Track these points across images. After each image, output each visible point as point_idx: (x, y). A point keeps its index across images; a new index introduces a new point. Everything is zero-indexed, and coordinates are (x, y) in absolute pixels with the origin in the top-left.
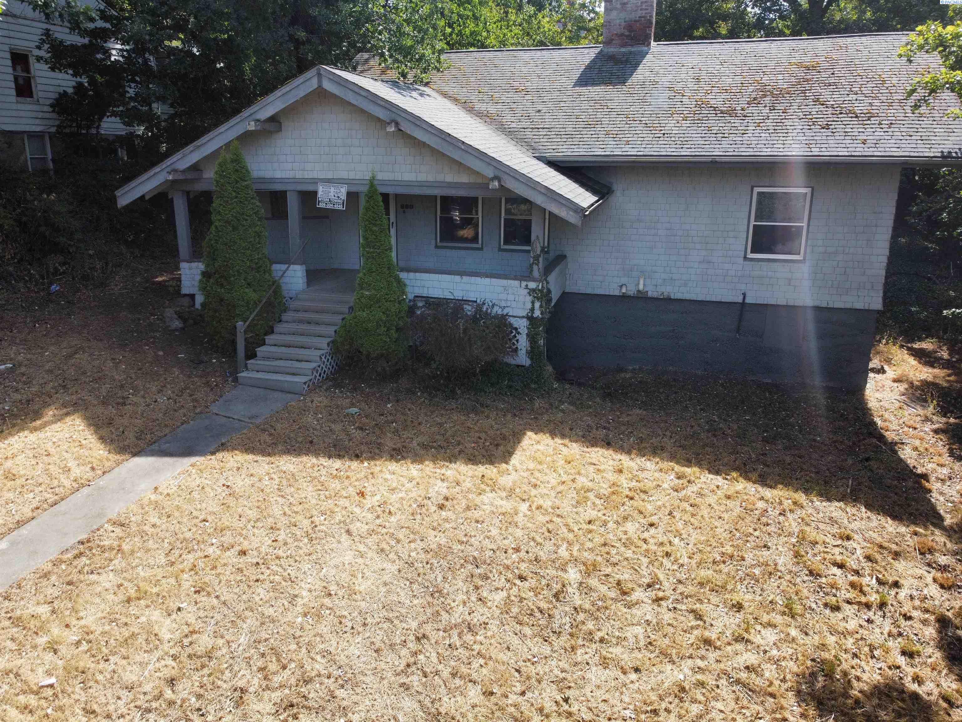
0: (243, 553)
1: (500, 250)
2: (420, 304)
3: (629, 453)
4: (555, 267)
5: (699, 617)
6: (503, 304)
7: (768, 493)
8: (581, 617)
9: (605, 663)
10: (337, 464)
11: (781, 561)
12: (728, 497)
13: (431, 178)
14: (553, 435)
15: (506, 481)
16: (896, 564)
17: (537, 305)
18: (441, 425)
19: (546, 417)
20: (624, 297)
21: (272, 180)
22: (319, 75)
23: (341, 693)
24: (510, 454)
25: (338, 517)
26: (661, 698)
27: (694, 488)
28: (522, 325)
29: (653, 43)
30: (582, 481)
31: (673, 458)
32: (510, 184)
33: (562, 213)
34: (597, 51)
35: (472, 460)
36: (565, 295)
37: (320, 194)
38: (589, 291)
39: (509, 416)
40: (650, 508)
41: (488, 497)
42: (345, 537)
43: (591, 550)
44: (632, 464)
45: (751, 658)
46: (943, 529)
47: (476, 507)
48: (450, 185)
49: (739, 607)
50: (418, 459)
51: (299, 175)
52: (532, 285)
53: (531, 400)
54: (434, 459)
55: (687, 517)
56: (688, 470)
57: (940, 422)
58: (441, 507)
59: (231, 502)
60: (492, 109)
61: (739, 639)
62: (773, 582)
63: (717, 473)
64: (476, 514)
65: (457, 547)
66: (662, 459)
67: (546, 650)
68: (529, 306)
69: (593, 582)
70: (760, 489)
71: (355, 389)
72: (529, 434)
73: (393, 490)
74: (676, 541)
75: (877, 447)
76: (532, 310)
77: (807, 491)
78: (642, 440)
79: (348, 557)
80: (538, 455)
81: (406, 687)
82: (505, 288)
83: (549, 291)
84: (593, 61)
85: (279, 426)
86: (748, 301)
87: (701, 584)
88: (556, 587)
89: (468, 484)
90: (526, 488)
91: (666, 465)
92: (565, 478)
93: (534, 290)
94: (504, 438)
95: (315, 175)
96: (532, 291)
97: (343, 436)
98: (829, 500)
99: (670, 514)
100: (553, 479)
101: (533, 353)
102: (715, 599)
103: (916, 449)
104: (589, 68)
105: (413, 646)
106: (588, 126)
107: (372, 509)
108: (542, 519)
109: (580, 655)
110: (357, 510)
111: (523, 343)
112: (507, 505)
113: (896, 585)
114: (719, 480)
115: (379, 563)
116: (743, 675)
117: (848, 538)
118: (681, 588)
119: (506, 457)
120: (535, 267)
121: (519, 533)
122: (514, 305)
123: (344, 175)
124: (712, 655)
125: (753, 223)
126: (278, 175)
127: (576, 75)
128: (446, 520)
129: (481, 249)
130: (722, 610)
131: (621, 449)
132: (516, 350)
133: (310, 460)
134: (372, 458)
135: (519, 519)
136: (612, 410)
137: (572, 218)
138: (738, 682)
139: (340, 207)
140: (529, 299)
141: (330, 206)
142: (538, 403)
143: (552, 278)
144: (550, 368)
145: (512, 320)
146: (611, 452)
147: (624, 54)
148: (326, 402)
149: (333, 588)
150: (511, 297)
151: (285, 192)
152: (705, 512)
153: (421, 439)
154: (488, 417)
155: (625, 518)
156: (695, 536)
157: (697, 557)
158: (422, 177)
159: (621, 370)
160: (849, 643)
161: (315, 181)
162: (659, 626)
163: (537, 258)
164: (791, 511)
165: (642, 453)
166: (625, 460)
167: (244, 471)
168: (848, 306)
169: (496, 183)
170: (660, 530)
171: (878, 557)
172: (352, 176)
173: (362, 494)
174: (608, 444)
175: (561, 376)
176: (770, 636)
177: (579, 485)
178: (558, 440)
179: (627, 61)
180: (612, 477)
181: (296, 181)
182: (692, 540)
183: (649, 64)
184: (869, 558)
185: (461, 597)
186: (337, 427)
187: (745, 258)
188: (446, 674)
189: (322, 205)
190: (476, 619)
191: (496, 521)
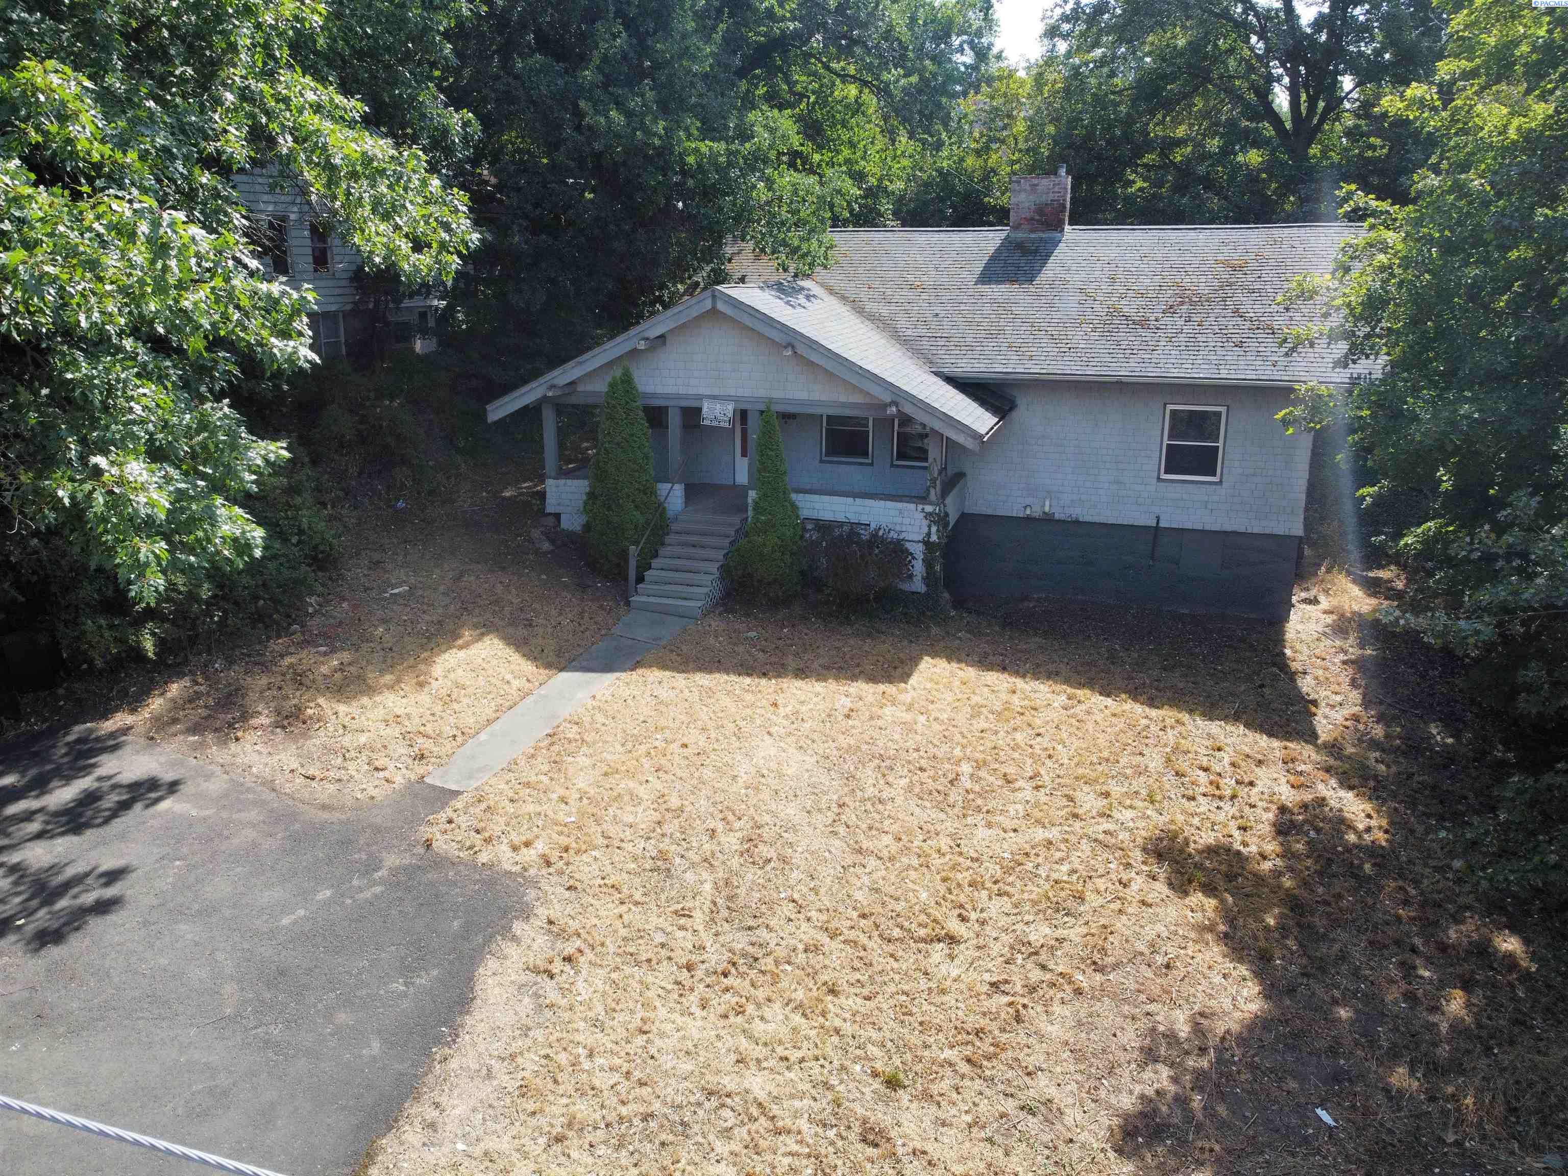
0: (685, 746)
1: (892, 466)
2: (809, 527)
3: (1024, 676)
4: (954, 486)
5: (1071, 799)
6: (898, 528)
7: (1154, 713)
8: (971, 796)
9: (989, 825)
10: (748, 680)
11: (1152, 765)
12: (1114, 715)
13: (823, 398)
14: (949, 659)
15: (907, 698)
16: (1257, 770)
17: (934, 529)
18: (838, 649)
19: (942, 644)
20: (1029, 519)
21: (654, 395)
22: (714, 297)
23: (785, 835)
24: (909, 675)
25: (758, 722)
26: (1033, 847)
27: (1083, 707)
28: (918, 550)
29: (1067, 228)
30: (976, 699)
31: (1067, 681)
32: (908, 409)
33: (960, 439)
34: (1003, 235)
35: (873, 679)
36: (964, 517)
37: (705, 410)
38: (990, 512)
39: (905, 643)
40: (1038, 722)
41: (888, 711)
42: (766, 737)
43: (983, 752)
44: (1027, 687)
45: (1110, 826)
46: (1316, 745)
47: (879, 717)
48: (843, 405)
49: (1107, 795)
50: (821, 678)
51: (682, 391)
52: (929, 509)
53: (928, 628)
54: (837, 678)
55: (1074, 730)
56: (1078, 692)
57: (1354, 652)
58: (848, 717)
59: (662, 708)
60: (885, 311)
61: (1102, 815)
62: (1142, 779)
63: (1108, 696)
64: (880, 723)
65: (864, 747)
66: (1056, 682)
67: (942, 816)
68: (926, 530)
69: (983, 773)
70: (1147, 709)
71: (747, 615)
72: (926, 658)
73: (802, 703)
74: (1060, 747)
75: (1276, 675)
76: (929, 534)
77: (1191, 712)
78: (1038, 666)
79: (773, 751)
80: (935, 677)
81: (835, 833)
82: (901, 511)
83: (947, 515)
84: (998, 250)
85: (684, 647)
86: (1162, 525)
87: (1077, 778)
88: (951, 776)
89: (870, 699)
90: (924, 703)
91: (1059, 688)
92: (960, 696)
93: (930, 514)
94: (902, 662)
95: (701, 391)
96: (928, 515)
97: (747, 657)
98: (1211, 719)
99: (1057, 727)
100: (949, 697)
101: (929, 579)
102: (1086, 788)
103: (1316, 678)
104: (993, 259)
105: (836, 810)
106: (990, 336)
107: (786, 717)
108: (937, 727)
109: (969, 820)
110: (774, 717)
111: (918, 568)
112: (908, 717)
113: (1251, 784)
114: (1109, 701)
115: (799, 756)
116: (1101, 837)
117: (1219, 749)
118: (1058, 780)
119: (905, 677)
120: (932, 491)
121: (918, 738)
122: (910, 528)
123: (732, 392)
124: (1078, 825)
125: (1166, 442)
126: (659, 390)
127: (978, 268)
128: (853, 727)
129: (872, 464)
130: (1092, 796)
131: (1016, 674)
132: (911, 576)
133: (723, 678)
134: (779, 676)
135: (919, 727)
136: (1011, 638)
137: (969, 444)
138: (1096, 840)
139: (727, 425)
140: (925, 523)
141: (715, 424)
142: (934, 630)
143: (949, 500)
144: (946, 595)
145: (908, 545)
146: (1006, 675)
147: (1033, 241)
148: (723, 626)
149: (765, 772)
150: (906, 521)
151: (667, 408)
152: (1090, 726)
153: (821, 661)
154: (884, 642)
155: (1015, 729)
156: (1077, 744)
157: (1076, 760)
158: (815, 396)
159: (1025, 598)
160: (1196, 821)
161: (700, 398)
162: (1037, 805)
163: (934, 481)
164: (1172, 727)
165: (1036, 676)
166: (1019, 683)
167: (665, 684)
168: (1267, 531)
169: (894, 409)
170: (1047, 739)
171: (1243, 764)
172: (740, 393)
173: (775, 705)
174: (1004, 669)
175: (958, 604)
176: (1129, 814)
177: (973, 702)
178: (954, 665)
179: (1036, 252)
180: (1004, 696)
181: (678, 397)
182: (1074, 747)
183: (1061, 256)
184: (1233, 765)
185: (871, 781)
186: (741, 649)
187: (1159, 478)
188: (864, 826)
189: (706, 422)
190: (884, 795)
191: (898, 729)
